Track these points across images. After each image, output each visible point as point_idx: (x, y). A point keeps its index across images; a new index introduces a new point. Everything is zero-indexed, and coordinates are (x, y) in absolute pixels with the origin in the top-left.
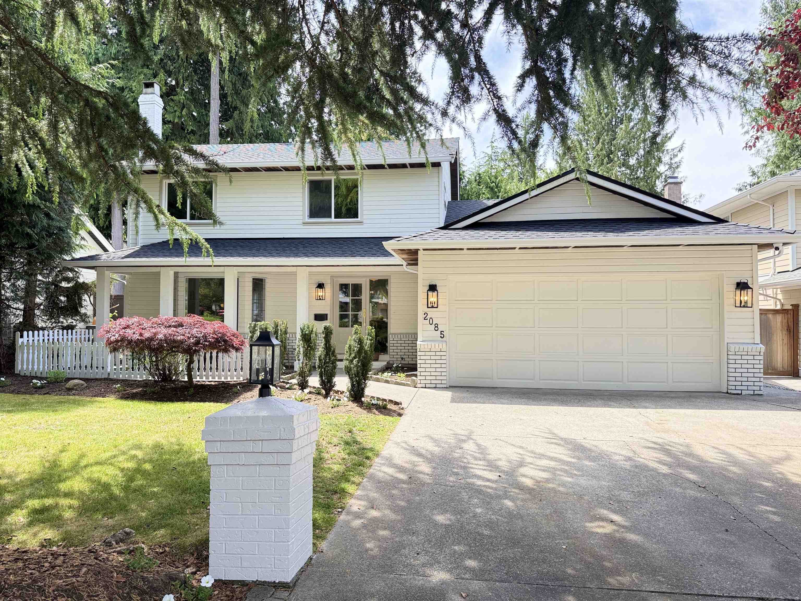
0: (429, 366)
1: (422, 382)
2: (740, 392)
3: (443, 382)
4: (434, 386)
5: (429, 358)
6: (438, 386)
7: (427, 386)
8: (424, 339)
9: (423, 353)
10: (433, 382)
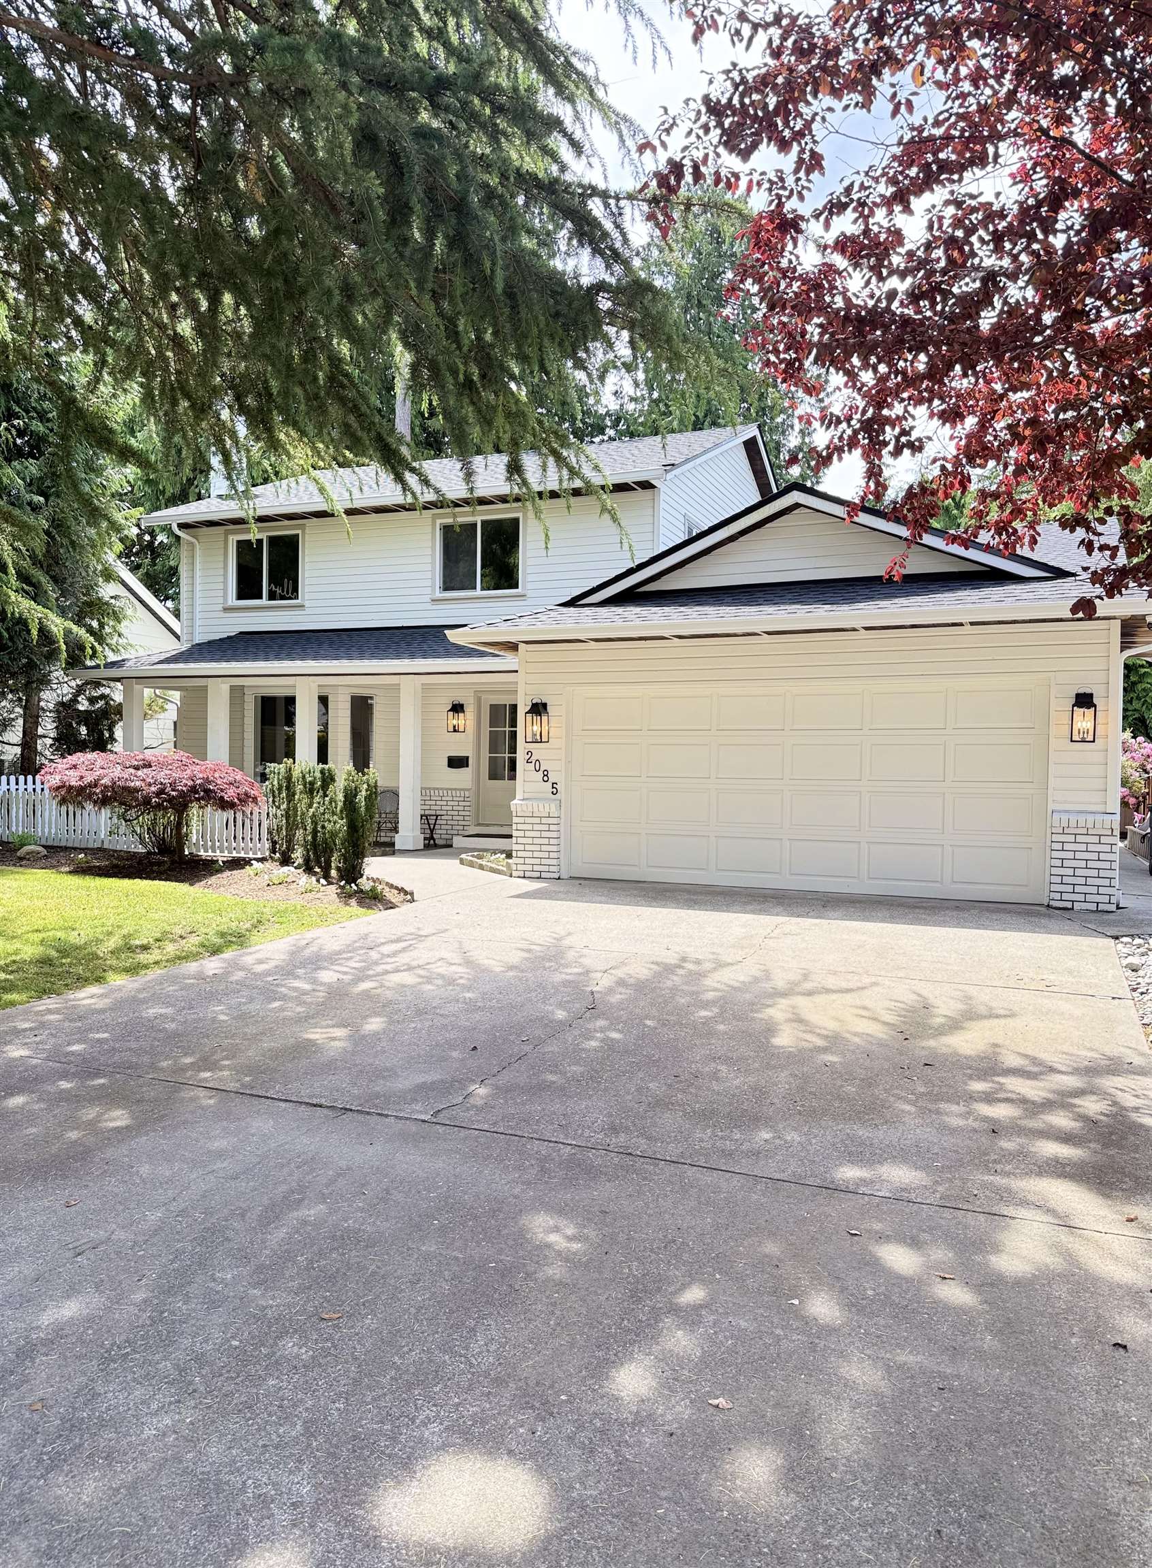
0: (530, 841)
1: (520, 867)
2: (1069, 905)
3: (552, 869)
4: (538, 874)
5: (530, 827)
6: (543, 875)
7: (527, 874)
8: (527, 796)
9: (521, 820)
10: (536, 868)
